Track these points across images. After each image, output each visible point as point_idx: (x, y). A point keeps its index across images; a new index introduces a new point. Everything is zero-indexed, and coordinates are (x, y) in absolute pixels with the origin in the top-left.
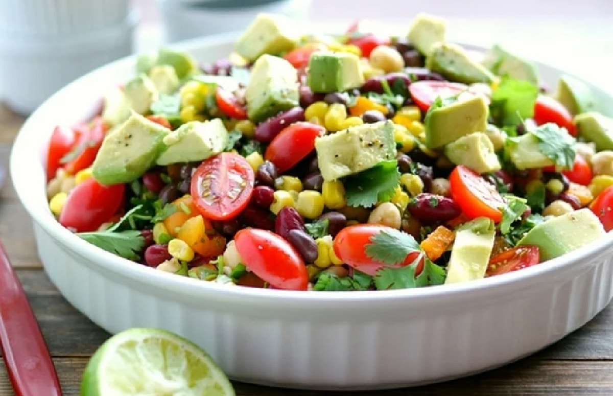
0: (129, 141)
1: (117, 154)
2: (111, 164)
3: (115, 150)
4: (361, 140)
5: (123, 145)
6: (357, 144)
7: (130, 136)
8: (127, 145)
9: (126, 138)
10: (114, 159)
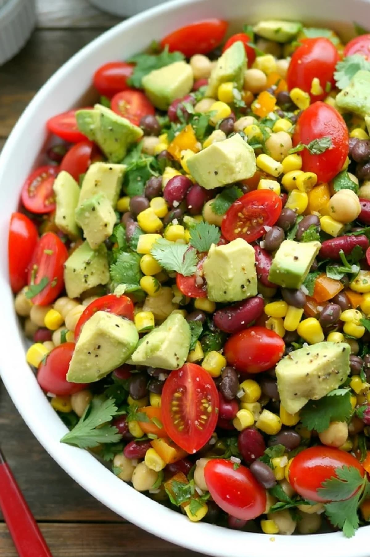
0: (99, 352)
1: (88, 365)
2: (84, 375)
3: (86, 361)
4: (319, 377)
5: (93, 355)
6: (315, 381)
7: (99, 347)
8: (97, 356)
9: (94, 349)
10: (87, 369)
